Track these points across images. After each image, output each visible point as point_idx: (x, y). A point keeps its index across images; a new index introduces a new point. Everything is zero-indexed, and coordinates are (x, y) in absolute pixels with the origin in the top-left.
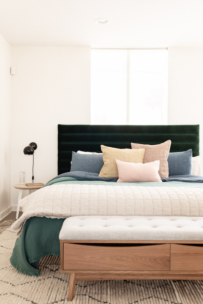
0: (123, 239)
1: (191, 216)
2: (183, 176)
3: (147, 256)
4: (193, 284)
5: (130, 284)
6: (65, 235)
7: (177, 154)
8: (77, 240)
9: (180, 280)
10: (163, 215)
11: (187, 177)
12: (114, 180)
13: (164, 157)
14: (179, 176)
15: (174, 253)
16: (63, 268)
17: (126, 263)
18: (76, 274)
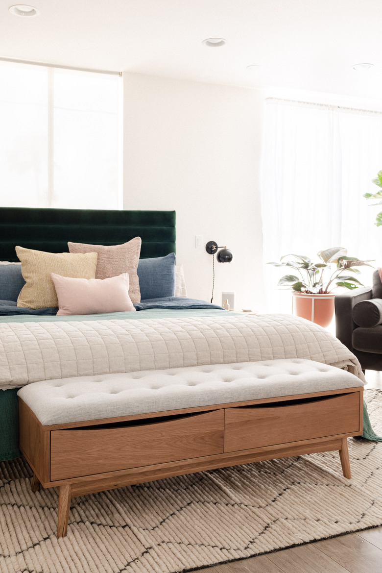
0: (154, 410)
1: (226, 363)
2: (163, 299)
3: (190, 434)
4: (238, 471)
5: (146, 489)
6: (54, 416)
7: (150, 261)
8: (75, 423)
9: (217, 470)
10: (185, 365)
11: (170, 300)
12: (48, 312)
13: (133, 267)
14: (157, 299)
15: (230, 424)
16: (49, 478)
17: (158, 452)
18: (71, 485)
